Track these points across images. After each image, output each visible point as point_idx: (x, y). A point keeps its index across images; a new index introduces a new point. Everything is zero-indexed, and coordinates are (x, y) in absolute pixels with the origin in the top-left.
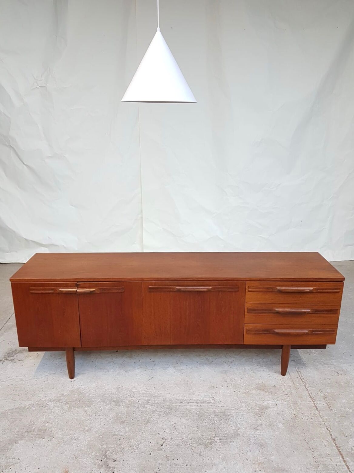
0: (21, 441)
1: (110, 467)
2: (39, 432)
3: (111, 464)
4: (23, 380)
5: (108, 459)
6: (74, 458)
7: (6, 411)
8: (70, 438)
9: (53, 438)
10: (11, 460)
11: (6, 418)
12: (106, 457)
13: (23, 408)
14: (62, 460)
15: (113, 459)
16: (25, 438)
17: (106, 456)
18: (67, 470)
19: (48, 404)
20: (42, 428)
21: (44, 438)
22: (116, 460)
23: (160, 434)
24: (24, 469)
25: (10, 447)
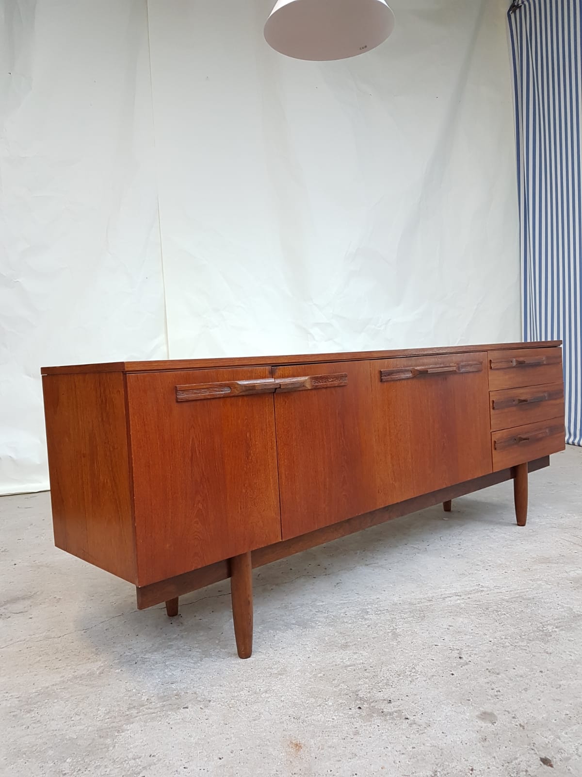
0: (131, 725)
1: (391, 714)
2: (164, 701)
3: (388, 708)
4: (53, 636)
5: (372, 702)
6: (292, 719)
7: (47, 688)
8: (249, 693)
9: (210, 701)
10: (133, 761)
11: (57, 698)
12: (366, 701)
13: (88, 675)
14: (265, 730)
15: (384, 700)
16: (137, 718)
17: (361, 699)
18: (294, 742)
19: (146, 657)
20: (165, 694)
21: (187, 708)
22: (389, 699)
23: (439, 644)
24: (182, 768)
25: (109, 741)
